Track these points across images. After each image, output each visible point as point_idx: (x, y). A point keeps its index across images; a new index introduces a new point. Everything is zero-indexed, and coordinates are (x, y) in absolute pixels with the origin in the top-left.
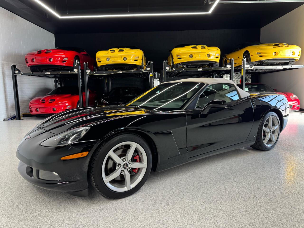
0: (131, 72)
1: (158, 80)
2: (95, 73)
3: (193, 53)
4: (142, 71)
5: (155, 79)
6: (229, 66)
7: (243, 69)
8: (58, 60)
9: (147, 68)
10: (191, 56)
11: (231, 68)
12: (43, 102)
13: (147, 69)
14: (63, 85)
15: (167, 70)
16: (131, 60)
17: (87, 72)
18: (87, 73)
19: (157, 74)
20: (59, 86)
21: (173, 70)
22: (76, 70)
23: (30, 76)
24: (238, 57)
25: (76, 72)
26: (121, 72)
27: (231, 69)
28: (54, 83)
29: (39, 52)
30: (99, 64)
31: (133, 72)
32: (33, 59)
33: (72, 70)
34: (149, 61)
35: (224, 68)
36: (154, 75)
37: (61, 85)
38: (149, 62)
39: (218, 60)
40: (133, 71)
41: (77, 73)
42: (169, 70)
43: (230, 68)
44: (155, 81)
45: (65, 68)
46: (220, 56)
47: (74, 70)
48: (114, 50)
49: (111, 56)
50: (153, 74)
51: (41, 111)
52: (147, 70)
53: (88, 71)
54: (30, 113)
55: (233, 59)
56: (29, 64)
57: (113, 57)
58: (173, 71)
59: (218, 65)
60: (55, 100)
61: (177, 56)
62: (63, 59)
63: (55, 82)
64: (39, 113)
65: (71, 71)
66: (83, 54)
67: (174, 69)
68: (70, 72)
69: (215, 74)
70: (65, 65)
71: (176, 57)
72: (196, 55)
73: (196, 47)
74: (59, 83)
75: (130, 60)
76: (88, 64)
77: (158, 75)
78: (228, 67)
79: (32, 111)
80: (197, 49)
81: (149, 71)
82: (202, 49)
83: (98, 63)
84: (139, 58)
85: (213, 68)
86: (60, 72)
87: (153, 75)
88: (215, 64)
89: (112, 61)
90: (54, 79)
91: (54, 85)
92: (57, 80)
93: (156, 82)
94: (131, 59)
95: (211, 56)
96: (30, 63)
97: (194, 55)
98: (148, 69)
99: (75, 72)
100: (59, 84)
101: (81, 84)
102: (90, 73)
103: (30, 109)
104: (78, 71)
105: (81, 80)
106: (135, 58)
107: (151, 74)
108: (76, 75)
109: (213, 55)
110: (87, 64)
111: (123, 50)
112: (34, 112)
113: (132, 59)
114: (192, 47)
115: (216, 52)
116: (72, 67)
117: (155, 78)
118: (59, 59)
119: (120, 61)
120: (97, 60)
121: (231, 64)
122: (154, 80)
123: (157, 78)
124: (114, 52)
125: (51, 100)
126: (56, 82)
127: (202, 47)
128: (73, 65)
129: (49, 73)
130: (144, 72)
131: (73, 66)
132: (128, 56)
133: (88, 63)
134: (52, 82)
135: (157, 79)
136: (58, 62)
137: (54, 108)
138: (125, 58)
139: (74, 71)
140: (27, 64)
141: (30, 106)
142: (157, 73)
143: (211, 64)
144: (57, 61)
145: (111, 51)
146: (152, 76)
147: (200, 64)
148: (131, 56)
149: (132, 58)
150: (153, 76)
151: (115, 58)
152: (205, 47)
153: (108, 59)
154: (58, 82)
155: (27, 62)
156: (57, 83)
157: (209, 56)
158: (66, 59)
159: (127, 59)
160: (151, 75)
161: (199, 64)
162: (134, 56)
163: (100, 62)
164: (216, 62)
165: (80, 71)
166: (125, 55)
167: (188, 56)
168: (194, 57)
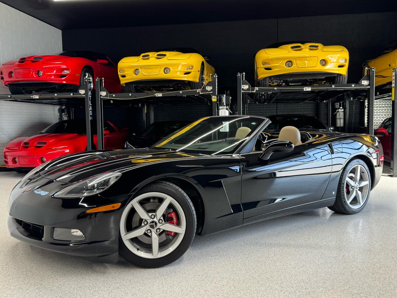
0: (178, 95)
1: (227, 109)
2: (114, 95)
3: (294, 58)
4: (198, 91)
5: (220, 107)
6: (365, 83)
7: (394, 88)
8: (53, 73)
9: (207, 87)
10: (290, 63)
11: (369, 85)
12: (26, 146)
13: (207, 89)
14: (72, 117)
15: (244, 90)
16: (178, 74)
17: (101, 94)
18: (101, 96)
19: (226, 97)
20: (65, 118)
21: (255, 90)
22: (82, 92)
23: (7, 100)
24: (390, 65)
25: (82, 95)
26: (160, 95)
27: (369, 87)
28: (58, 114)
29: (22, 60)
30: (123, 81)
31: (181, 94)
32: (11, 73)
33: (76, 91)
35: (355, 86)
36: (220, 100)
37: (69, 117)
38: (212, 76)
39: (344, 71)
40: (181, 92)
41: (84, 96)
42: (248, 89)
43: (367, 86)
44: (220, 111)
45: (67, 87)
46: (347, 64)
47: (80, 90)
48: (149, 55)
49: (142, 67)
50: (217, 97)
51: (21, 163)
52: (207, 91)
53: (104, 94)
54: (5, 165)
55: (374, 69)
56: (6, 82)
57: (145, 69)
58: (255, 92)
59: (346, 80)
60: (45, 143)
61: (264, 63)
62: (61, 73)
63: (59, 112)
64: (17, 165)
65: (74, 93)
66: (101, 63)
67: (257, 88)
68: (72, 94)
69: (349, 98)
70: (64, 82)
71: (262, 66)
72: (298, 62)
73: (299, 47)
74: (66, 113)
75: (176, 73)
76: (103, 80)
77: (227, 100)
78: (363, 83)
79: (6, 162)
80: (301, 50)
81: (211, 91)
82: (310, 50)
83: (120, 78)
84: (193, 70)
85: (333, 86)
86: (56, 95)
87: (217, 99)
88: (339, 79)
89: (144, 75)
90: (57, 108)
91: (58, 117)
92: (64, 107)
93: (223, 112)
94: (178, 71)
95: (329, 64)
96: (6, 79)
97: (294, 62)
98: (209, 88)
99: (80, 94)
100: (66, 115)
101: (91, 116)
102: (106, 96)
103: (4, 159)
104: (86, 93)
105: (91, 109)
106: (186, 68)
107: (213, 97)
108: (82, 101)
109: (332, 61)
110: (101, 80)
111: (165, 55)
112: (11, 165)
113: (180, 71)
114: (292, 48)
115: (339, 55)
116: (78, 85)
117: (221, 104)
118: (55, 72)
119: (158, 74)
120: (119, 73)
121: (369, 78)
122: (218, 109)
123: (225, 104)
124: (148, 59)
125: (39, 143)
126: (61, 111)
127: (310, 46)
128: (80, 82)
129: (37, 97)
130: (201, 93)
131: (80, 84)
132: (173, 65)
133: (103, 78)
134: (54, 111)
135: (225, 107)
136: (53, 77)
137: (42, 158)
138: (166, 70)
139: (80, 92)
140: (2, 81)
141: (5, 152)
142: (225, 95)
143: (332, 78)
144: (51, 75)
145: (143, 56)
146: (216, 101)
147: (310, 78)
148: (178, 65)
149: (180, 68)
151: (149, 70)
152: (317, 47)
153: (136, 71)
154: (64, 112)
155: (2, 78)
156: (64, 114)
157: (324, 62)
158: (66, 72)
159: (171, 71)
160: (214, 99)
161: (308, 78)
162: (183, 65)
163: (124, 76)
164: (339, 75)
165: (90, 93)
166: (167, 64)
167: (283, 64)
168: (294, 65)
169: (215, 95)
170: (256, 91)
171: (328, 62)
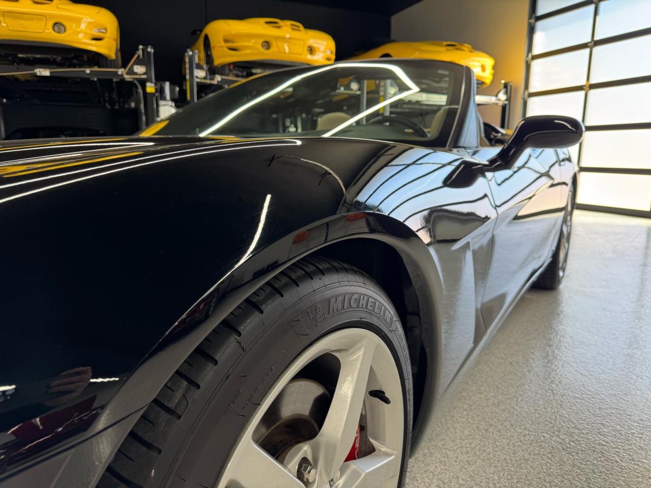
0: (82, 75)
1: (172, 105)
3: (271, 38)
4: (120, 73)
5: (161, 103)
6: (355, 86)
9: (136, 67)
10: (267, 45)
11: (359, 90)
13: (136, 70)
15: (199, 78)
16: (81, 36)
19: (170, 87)
21: (216, 80)
26: (46, 73)
31: (89, 74)
34: (141, 47)
36: (161, 91)
38: (143, 50)
40: (88, 71)
42: (205, 78)
43: (357, 91)
49: (5, 13)
50: (156, 85)
52: (135, 74)
57: (13, 17)
58: (216, 83)
61: (226, 41)
67: (218, 78)
71: (223, 44)
72: (280, 44)
73: (277, 23)
75: (78, 35)
77: (172, 91)
78: (352, 87)
80: (279, 27)
81: (143, 75)
82: (293, 29)
84: (108, 34)
87: (156, 89)
89: (12, 30)
93: (167, 111)
94: (79, 32)
95: (317, 53)
97: (274, 43)
98: (140, 69)
106: (94, 29)
107: (148, 84)
109: (320, 50)
113: (85, 33)
114: (267, 23)
115: (325, 43)
117: (163, 98)
119: (42, 32)
122: (158, 105)
123: (168, 98)
124: (17, 1)
127: (292, 25)
130: (126, 76)
132: (70, 18)
135: (170, 103)
138: (58, 26)
142: (168, 83)
146: (154, 91)
148: (78, 20)
149: (83, 26)
150: (156, 91)
151: (22, 21)
152: (298, 27)
157: (311, 50)
159: (68, 30)
160: (150, 88)
162: (89, 23)
166: (58, 16)
167: (258, 44)
168: (274, 49)
169: (152, 82)
170: (218, 82)
171: (315, 51)
